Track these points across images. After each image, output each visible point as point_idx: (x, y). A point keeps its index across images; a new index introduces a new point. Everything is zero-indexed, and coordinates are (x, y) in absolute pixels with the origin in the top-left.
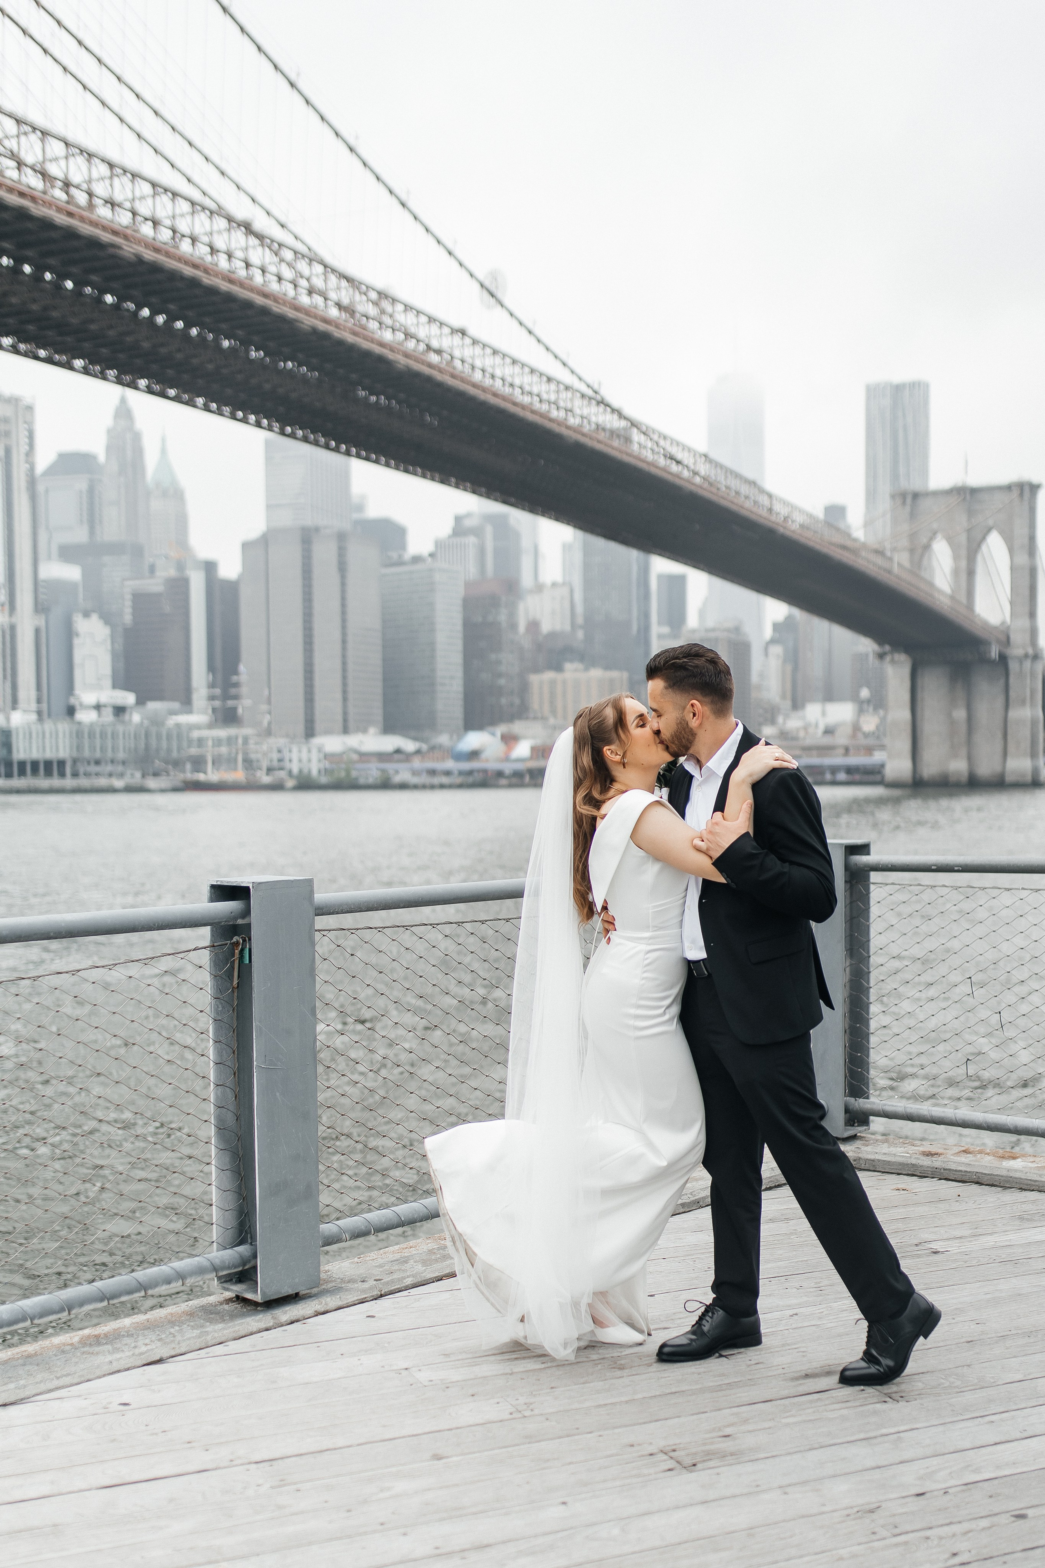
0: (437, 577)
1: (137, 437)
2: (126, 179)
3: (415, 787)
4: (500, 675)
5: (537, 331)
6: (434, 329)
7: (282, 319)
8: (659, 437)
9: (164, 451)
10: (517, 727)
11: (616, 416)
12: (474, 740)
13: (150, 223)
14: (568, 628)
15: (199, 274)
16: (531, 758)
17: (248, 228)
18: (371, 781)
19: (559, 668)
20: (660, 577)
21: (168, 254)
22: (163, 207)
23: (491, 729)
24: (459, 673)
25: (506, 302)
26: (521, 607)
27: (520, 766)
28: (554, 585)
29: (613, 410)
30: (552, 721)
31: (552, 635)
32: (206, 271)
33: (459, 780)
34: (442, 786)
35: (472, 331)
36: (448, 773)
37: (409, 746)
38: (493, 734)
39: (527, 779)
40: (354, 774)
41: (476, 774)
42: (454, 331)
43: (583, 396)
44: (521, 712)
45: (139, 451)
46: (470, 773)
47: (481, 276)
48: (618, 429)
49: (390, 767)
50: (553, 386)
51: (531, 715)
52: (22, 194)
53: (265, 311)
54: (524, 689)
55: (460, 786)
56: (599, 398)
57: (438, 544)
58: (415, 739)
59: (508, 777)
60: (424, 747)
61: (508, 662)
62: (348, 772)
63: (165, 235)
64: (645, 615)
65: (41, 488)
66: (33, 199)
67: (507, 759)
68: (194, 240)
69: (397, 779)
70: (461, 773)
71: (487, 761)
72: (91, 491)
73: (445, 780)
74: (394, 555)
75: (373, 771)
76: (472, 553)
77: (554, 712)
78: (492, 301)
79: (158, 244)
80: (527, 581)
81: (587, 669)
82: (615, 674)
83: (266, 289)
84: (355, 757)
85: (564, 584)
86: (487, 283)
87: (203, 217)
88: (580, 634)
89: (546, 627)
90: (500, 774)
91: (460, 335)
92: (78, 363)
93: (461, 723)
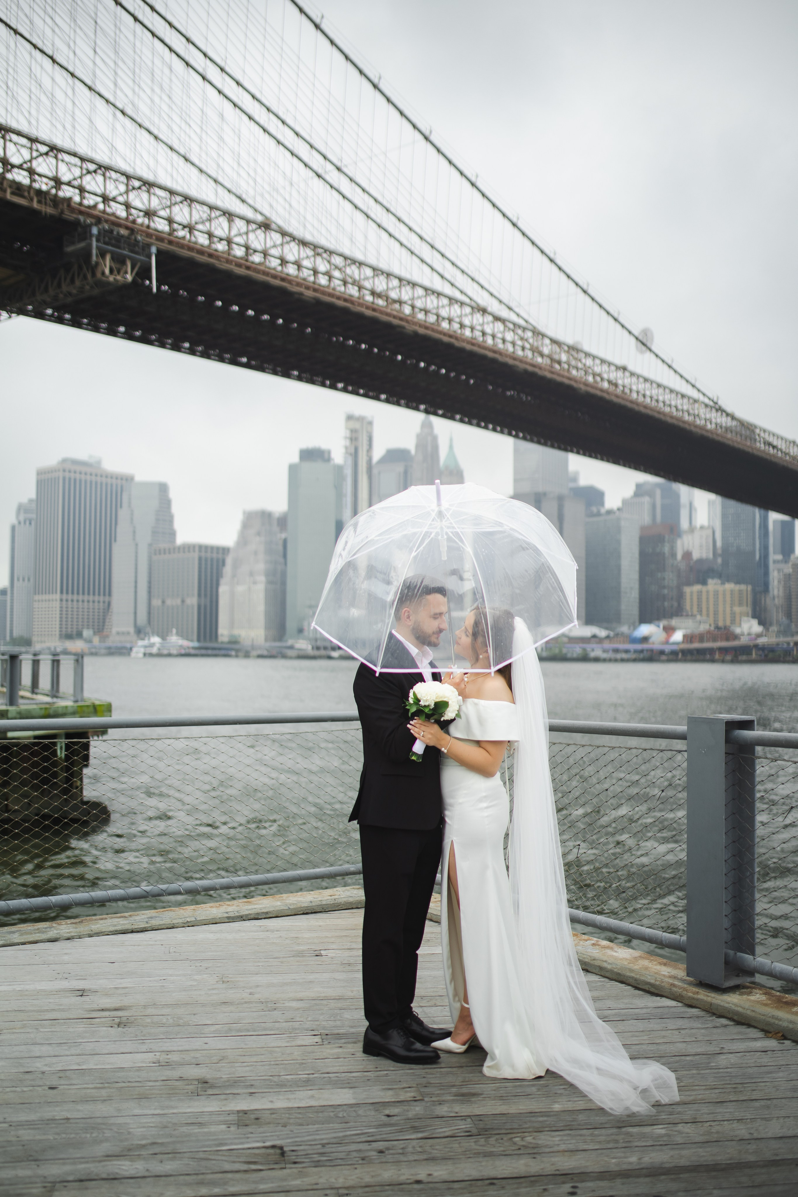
0: (623, 523)
1: (435, 439)
2: (408, 288)
3: (604, 660)
4: (664, 587)
5: (675, 366)
6: (605, 367)
7: (505, 365)
8: (760, 430)
9: (451, 447)
10: (674, 622)
11: (729, 419)
12: (645, 630)
13: (423, 313)
14: (711, 556)
15: (453, 341)
16: (683, 642)
17: (484, 311)
18: (575, 655)
19: (704, 583)
20: (775, 522)
21: (433, 330)
22: (431, 302)
23: (657, 622)
24: (637, 586)
25: (654, 348)
26: (679, 543)
27: (675, 647)
28: (702, 528)
29: (728, 415)
30: (699, 617)
31: (700, 561)
32: (457, 338)
33: (634, 656)
34: (623, 660)
35: (631, 367)
36: (627, 651)
37: (602, 633)
38: (659, 626)
39: (680, 655)
40: (564, 651)
41: (645, 652)
42: (618, 368)
43: (706, 406)
44: (678, 611)
45: (435, 448)
46: (642, 651)
47: (636, 333)
48: (731, 427)
49: (589, 647)
50: (685, 400)
51: (684, 614)
52: (345, 300)
53: (494, 361)
54: (681, 596)
55: (635, 660)
56: (717, 407)
57: (624, 502)
58: (607, 628)
59: (667, 655)
60: (612, 634)
61: (670, 578)
62: (561, 651)
63: (432, 319)
64: (765, 548)
65: (375, 471)
66: (352, 302)
67: (667, 642)
68: (450, 320)
69: (592, 655)
70: (636, 651)
71: (653, 643)
72: (406, 472)
73: (624, 656)
74: (594, 509)
75: (577, 650)
76: (647, 507)
77: (700, 611)
78: (644, 348)
79: (427, 324)
80: (684, 524)
81: (723, 583)
82: (743, 587)
83: (495, 348)
84: (565, 640)
85: (709, 527)
86: (640, 338)
87: (456, 307)
88: (719, 560)
89: (696, 556)
90: (662, 652)
91: (622, 370)
92: (383, 397)
93: (637, 618)
